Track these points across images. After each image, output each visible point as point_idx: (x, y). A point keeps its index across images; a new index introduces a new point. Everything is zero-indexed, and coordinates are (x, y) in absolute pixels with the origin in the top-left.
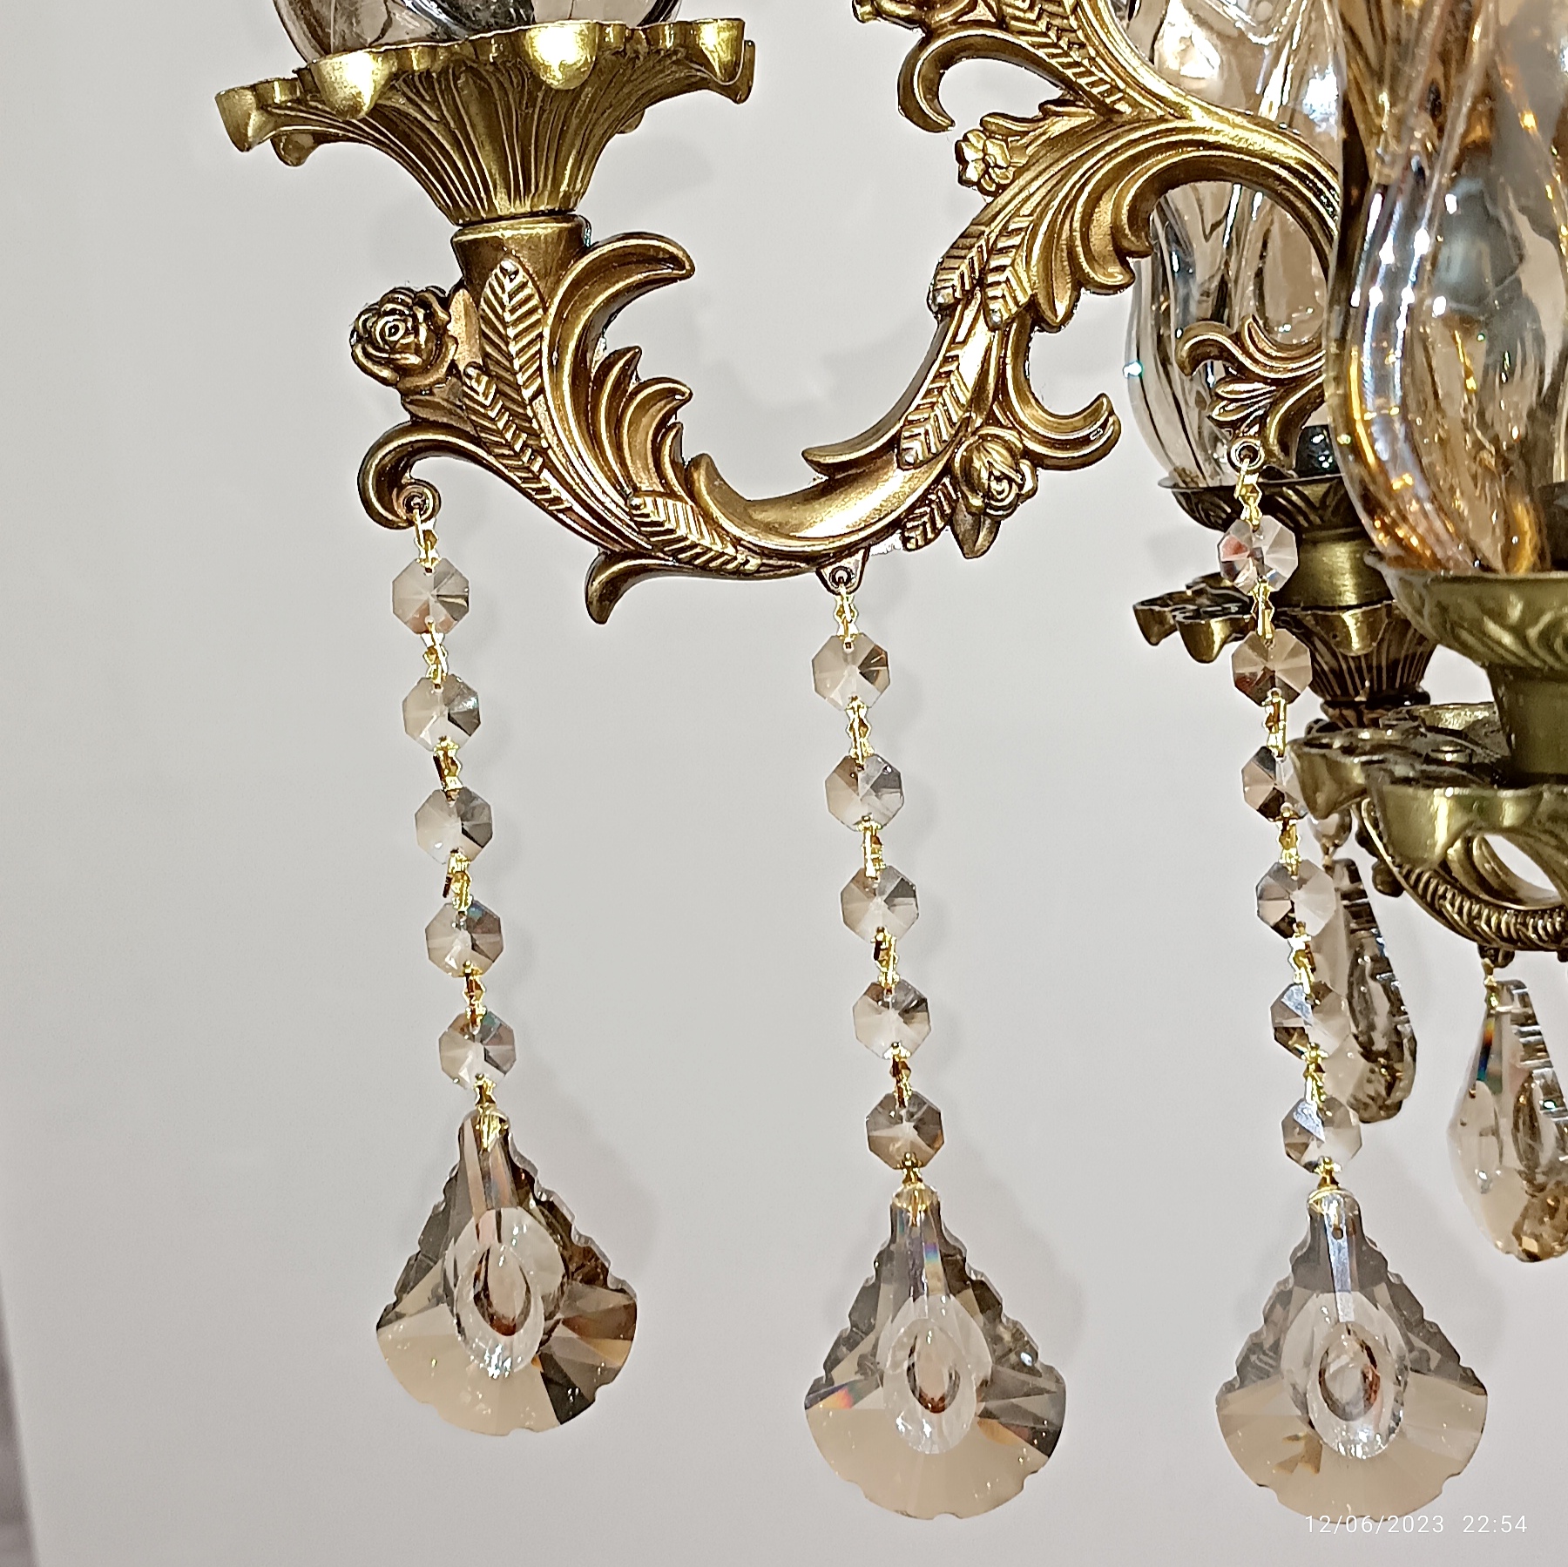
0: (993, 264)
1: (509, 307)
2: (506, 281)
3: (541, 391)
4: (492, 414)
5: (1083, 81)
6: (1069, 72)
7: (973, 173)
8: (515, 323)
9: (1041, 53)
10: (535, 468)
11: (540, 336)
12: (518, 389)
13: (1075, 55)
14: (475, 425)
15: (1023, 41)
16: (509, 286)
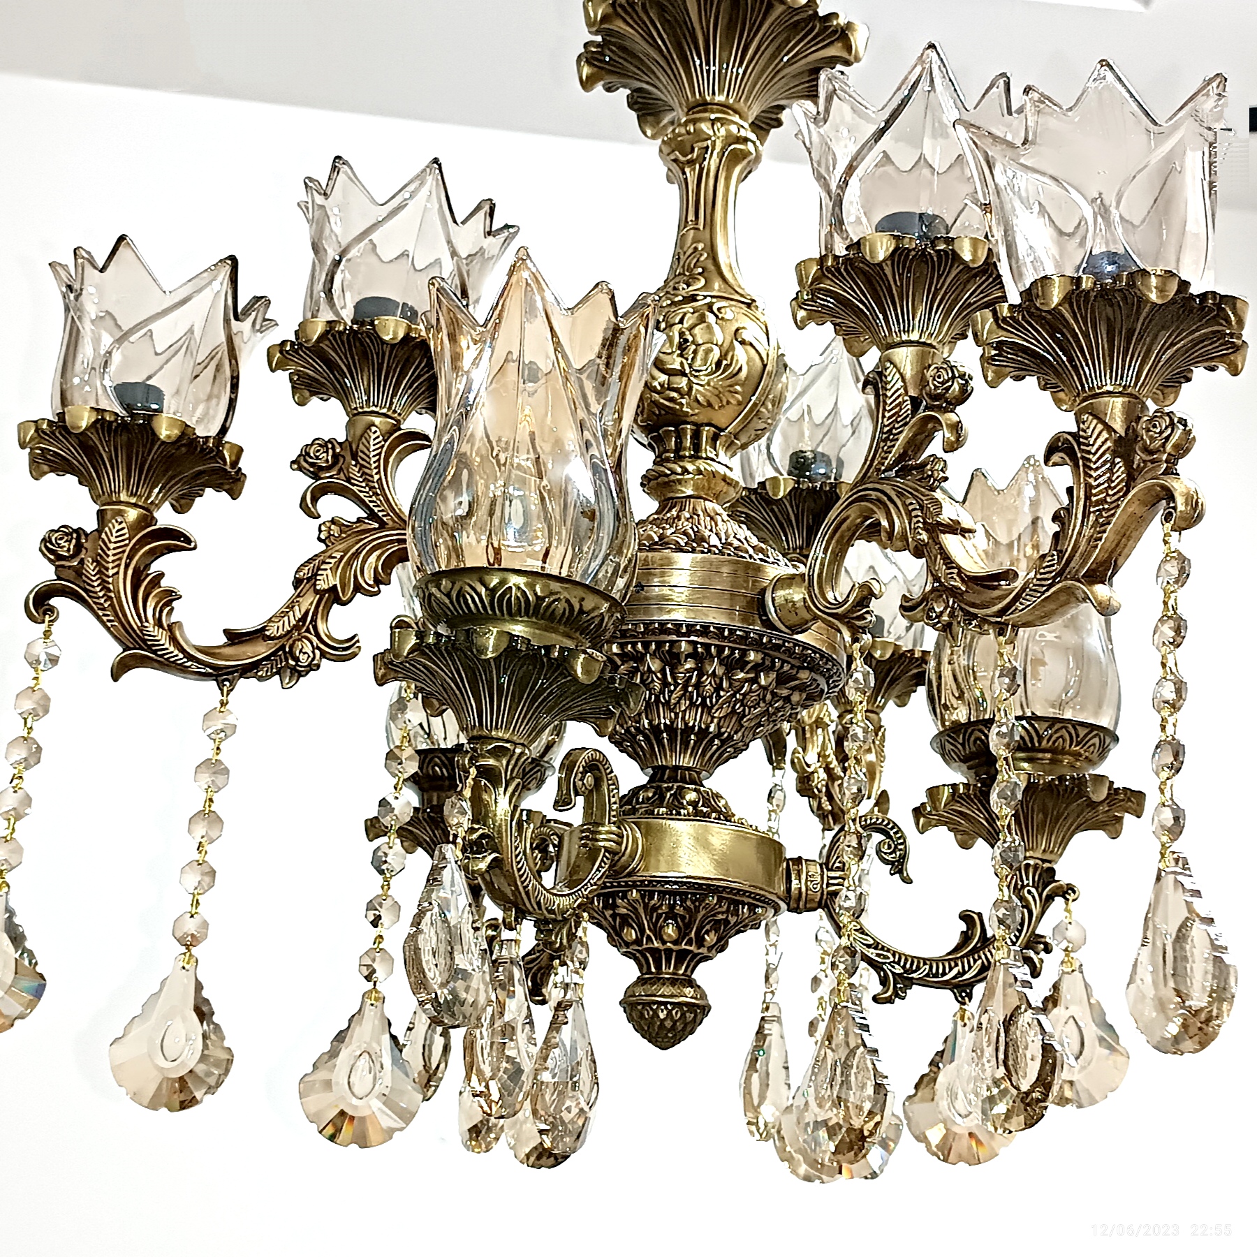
0: (322, 567)
1: (115, 534)
2: (116, 525)
3: (117, 573)
4: (94, 578)
5: (376, 509)
6: (371, 505)
7: (323, 537)
8: (115, 543)
9: (362, 495)
10: (106, 605)
11: (124, 551)
12: (107, 569)
13: (374, 498)
14: (85, 582)
15: (355, 488)
16: (118, 527)
